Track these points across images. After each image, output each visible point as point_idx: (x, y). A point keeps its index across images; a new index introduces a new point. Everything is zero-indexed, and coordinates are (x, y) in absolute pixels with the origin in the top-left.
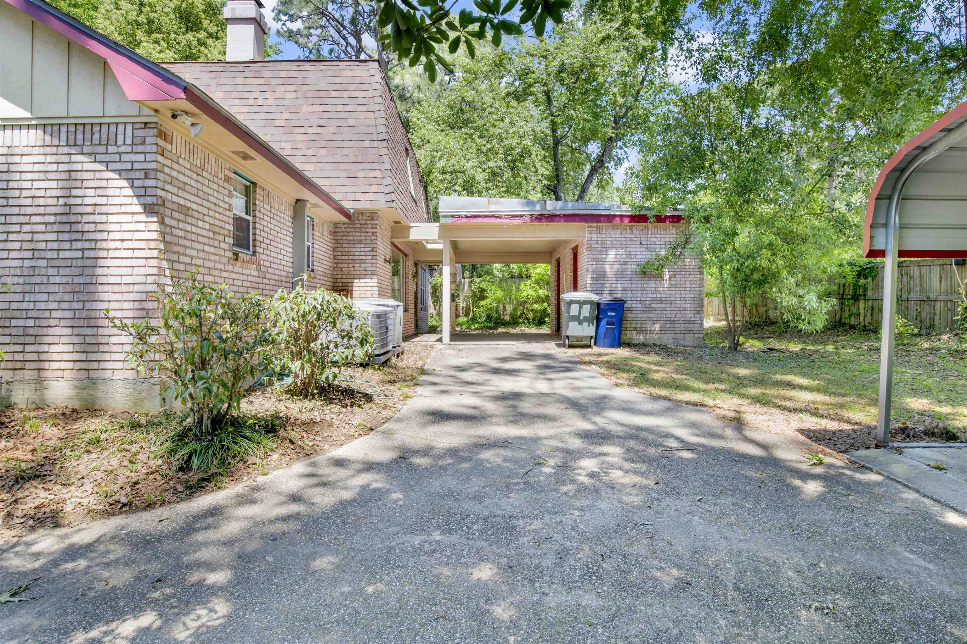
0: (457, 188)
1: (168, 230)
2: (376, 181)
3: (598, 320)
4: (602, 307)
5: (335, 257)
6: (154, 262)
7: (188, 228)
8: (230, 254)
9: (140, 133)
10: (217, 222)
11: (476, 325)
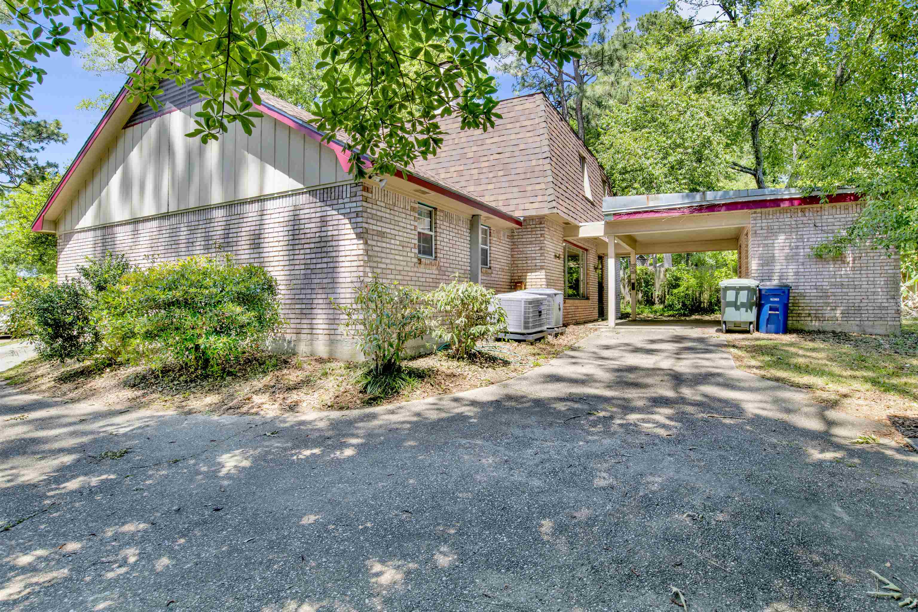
0: (636, 185)
1: (370, 248)
2: (541, 192)
3: (760, 307)
4: (763, 292)
5: (512, 256)
6: (361, 269)
7: (384, 245)
8: (416, 260)
9: (354, 190)
10: (405, 239)
11: (671, 313)
